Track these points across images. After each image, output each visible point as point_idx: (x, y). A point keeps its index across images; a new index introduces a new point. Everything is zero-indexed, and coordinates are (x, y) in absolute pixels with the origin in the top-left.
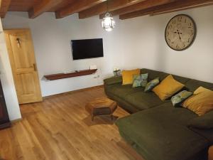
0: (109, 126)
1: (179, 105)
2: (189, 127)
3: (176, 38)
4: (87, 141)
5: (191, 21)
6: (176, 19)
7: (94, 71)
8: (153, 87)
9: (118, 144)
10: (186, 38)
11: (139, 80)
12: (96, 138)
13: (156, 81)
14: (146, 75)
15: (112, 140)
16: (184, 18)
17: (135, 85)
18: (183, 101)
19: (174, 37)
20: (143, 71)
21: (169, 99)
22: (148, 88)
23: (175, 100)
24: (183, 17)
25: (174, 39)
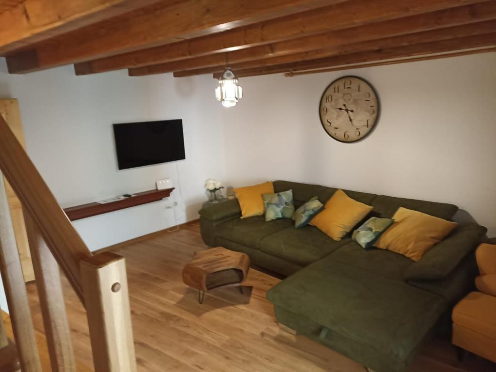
0: (242, 307)
1: (370, 246)
2: (407, 281)
3: (341, 120)
4: (209, 347)
5: (369, 90)
6: (340, 84)
7: (167, 193)
8: (311, 217)
9: (279, 339)
10: (361, 119)
11: (277, 205)
12: (227, 337)
13: (315, 204)
14: (290, 193)
15: (263, 334)
16: (356, 83)
17: (271, 215)
18: (378, 236)
19: (338, 116)
20: (279, 186)
21: (349, 235)
22: (302, 219)
23: (363, 238)
24: (353, 80)
25: (339, 121)
